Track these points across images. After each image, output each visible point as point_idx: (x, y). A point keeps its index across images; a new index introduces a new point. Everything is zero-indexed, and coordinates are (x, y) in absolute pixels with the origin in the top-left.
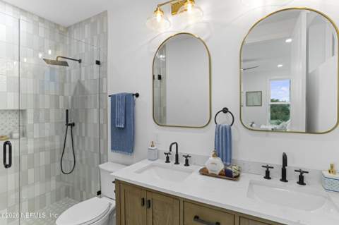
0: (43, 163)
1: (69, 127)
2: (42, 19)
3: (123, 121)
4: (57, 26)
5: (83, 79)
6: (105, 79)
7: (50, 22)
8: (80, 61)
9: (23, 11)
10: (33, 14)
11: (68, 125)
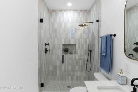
0: (81, 64)
1: (90, 52)
2: (81, 11)
3: (105, 52)
4: (86, 11)
5: (94, 31)
6: (100, 29)
7: (83, 10)
8: (93, 23)
9: (75, 10)
10: (78, 10)
11: (89, 51)
